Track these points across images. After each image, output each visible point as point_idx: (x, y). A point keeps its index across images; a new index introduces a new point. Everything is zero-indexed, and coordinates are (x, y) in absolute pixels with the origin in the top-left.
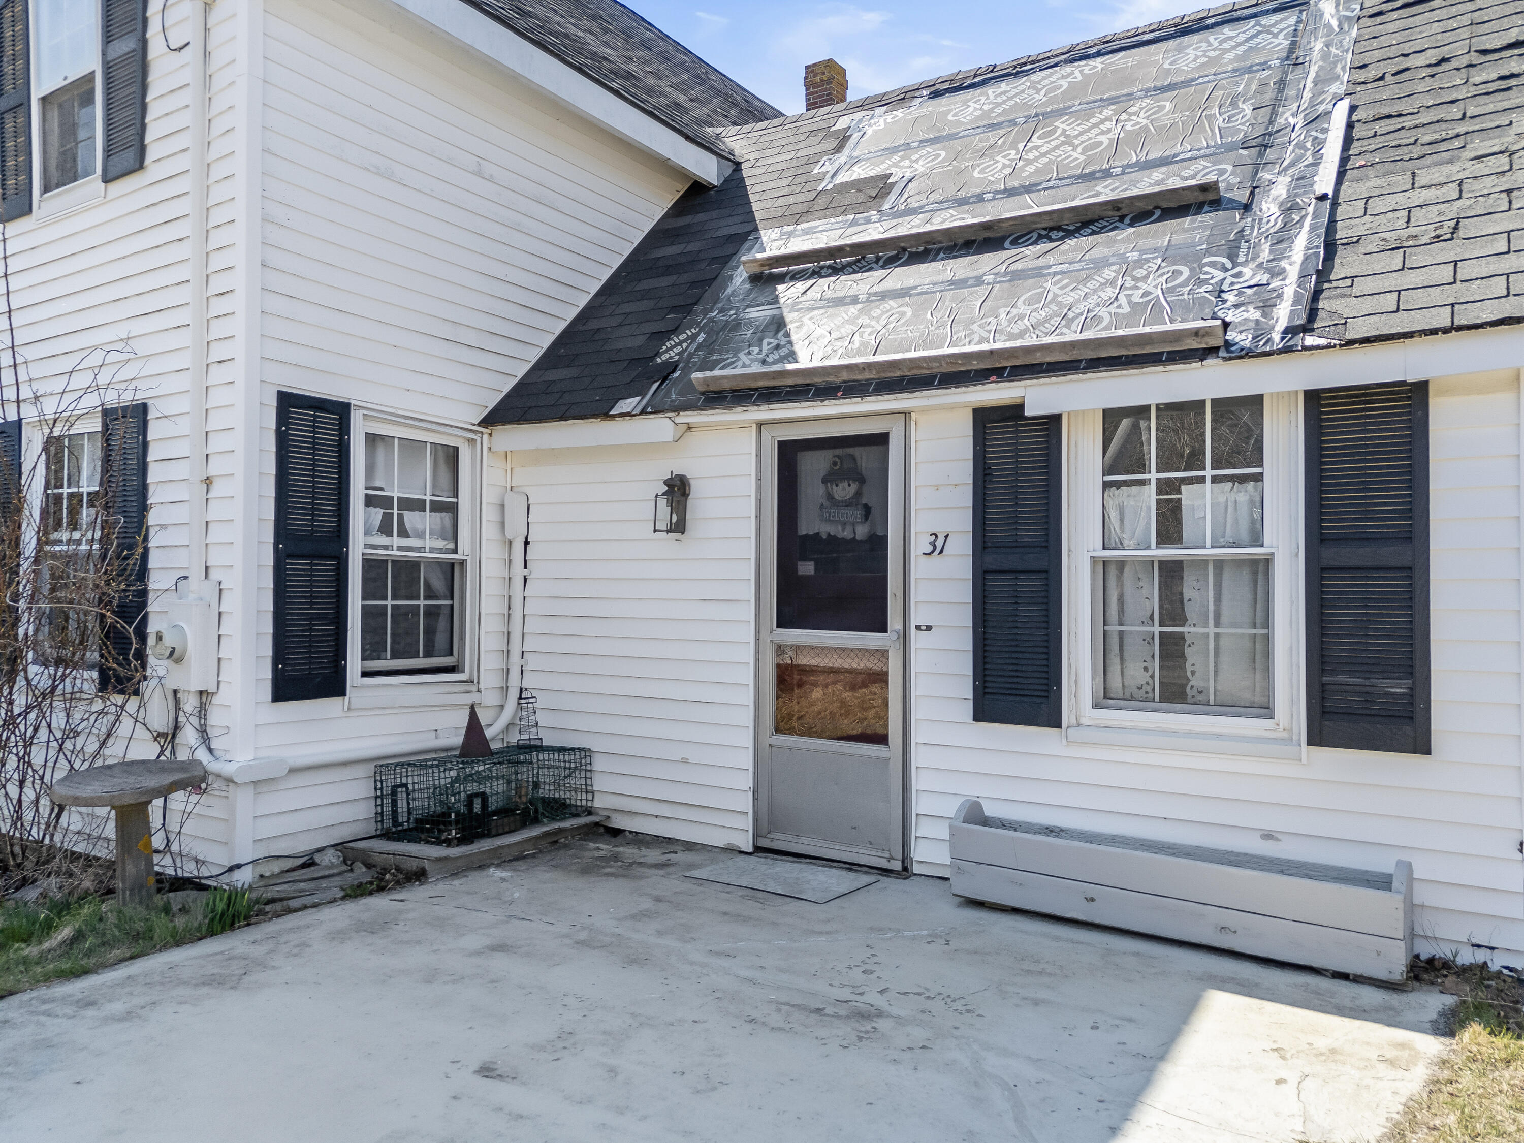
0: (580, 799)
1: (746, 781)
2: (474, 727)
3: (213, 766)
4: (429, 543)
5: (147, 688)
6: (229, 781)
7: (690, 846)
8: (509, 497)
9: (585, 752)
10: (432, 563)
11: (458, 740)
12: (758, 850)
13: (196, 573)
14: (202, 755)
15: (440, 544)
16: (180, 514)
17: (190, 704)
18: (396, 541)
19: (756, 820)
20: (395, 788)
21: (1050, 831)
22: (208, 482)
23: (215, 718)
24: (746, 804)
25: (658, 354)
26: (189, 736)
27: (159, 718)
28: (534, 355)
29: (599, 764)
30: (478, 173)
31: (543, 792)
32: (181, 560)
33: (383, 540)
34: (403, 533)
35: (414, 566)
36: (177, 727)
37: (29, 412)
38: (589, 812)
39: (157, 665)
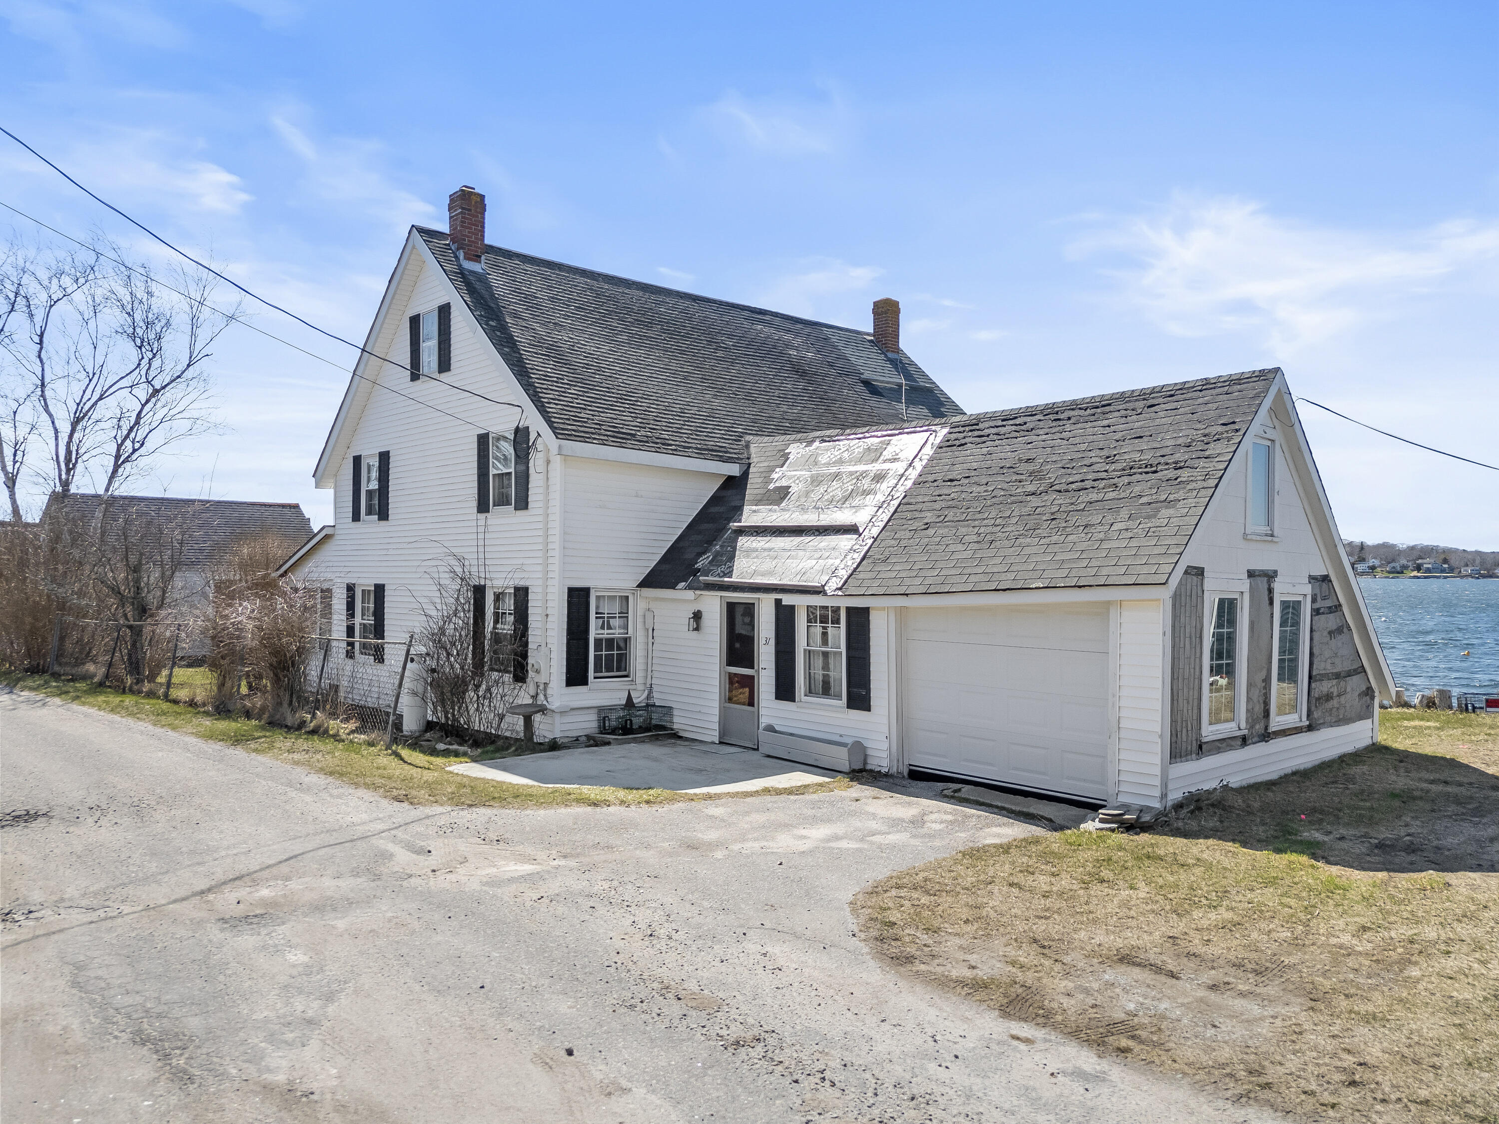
0: (668, 725)
1: (717, 719)
2: (629, 697)
3: (549, 707)
4: (617, 631)
5: (528, 680)
6: (553, 711)
7: (701, 742)
8: (647, 613)
9: (671, 708)
10: (620, 638)
11: (624, 702)
12: (720, 743)
13: (543, 645)
14: (545, 703)
15: (622, 631)
16: (539, 625)
17: (542, 687)
18: (606, 631)
19: (720, 732)
20: (604, 718)
21: (792, 735)
22: (547, 615)
23: (549, 692)
24: (716, 727)
25: (696, 563)
26: (541, 697)
27: (532, 691)
28: (658, 558)
29: (675, 712)
30: (636, 496)
31: (654, 722)
32: (539, 640)
33: (602, 631)
34: (609, 628)
35: (613, 639)
36: (537, 694)
37: (489, 583)
38: (672, 729)
39: (531, 674)
